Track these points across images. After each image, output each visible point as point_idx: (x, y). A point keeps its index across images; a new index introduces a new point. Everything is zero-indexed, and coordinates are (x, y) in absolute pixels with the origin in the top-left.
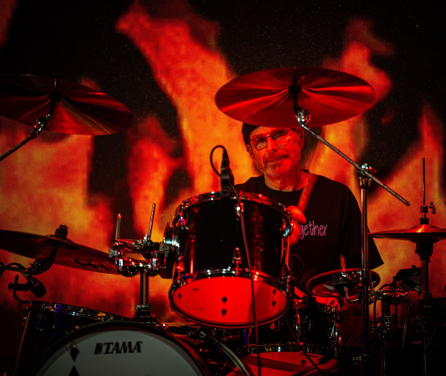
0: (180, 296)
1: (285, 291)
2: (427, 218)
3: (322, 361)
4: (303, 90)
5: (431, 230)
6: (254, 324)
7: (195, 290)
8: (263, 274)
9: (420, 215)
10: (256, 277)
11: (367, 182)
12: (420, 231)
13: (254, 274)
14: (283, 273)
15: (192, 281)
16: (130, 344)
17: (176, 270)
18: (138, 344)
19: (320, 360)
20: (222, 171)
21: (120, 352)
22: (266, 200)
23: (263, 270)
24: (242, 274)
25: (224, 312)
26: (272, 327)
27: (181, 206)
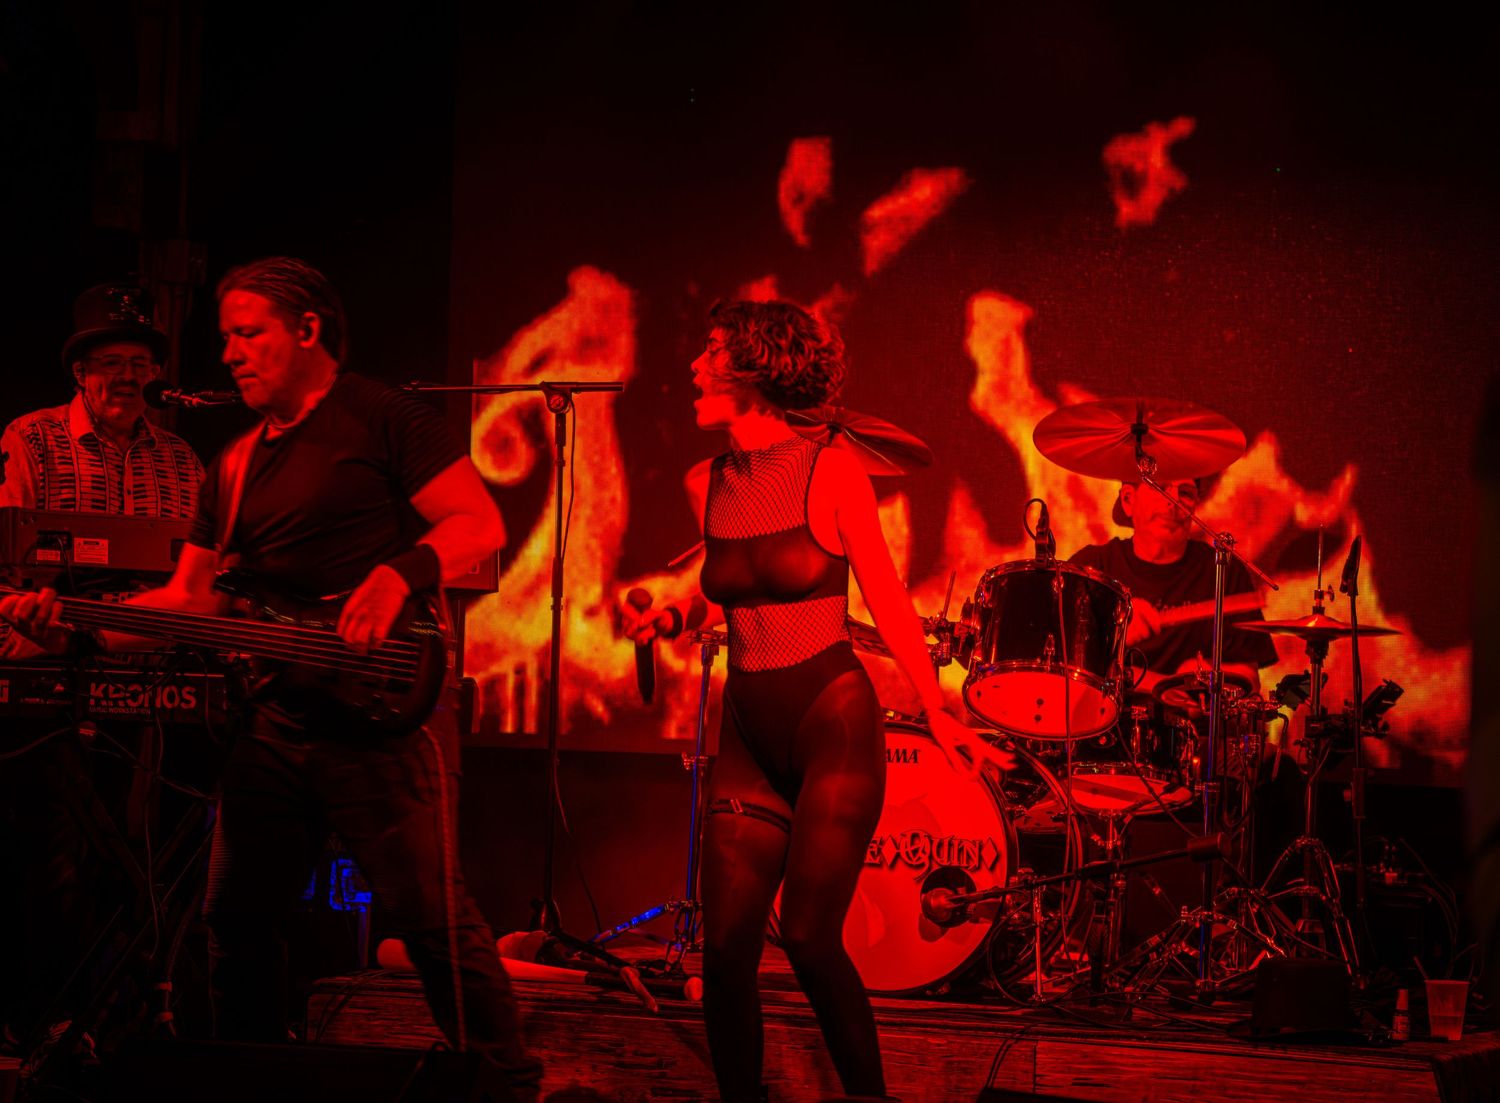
0: (979, 694)
1: (1114, 695)
2: (1323, 605)
3: (1168, 790)
4: (1150, 431)
5: (1327, 625)
6: (1067, 737)
7: (996, 687)
8: (1085, 671)
9: (1314, 603)
10: (1076, 675)
11: (1224, 555)
12: (1311, 624)
13: (1073, 671)
14: (1112, 670)
15: (992, 675)
16: (904, 752)
17: (973, 659)
18: (915, 752)
19: (1165, 788)
20: (1038, 533)
21: (892, 761)
22: (1095, 574)
23: (1087, 667)
24: (1055, 670)
25: (1038, 718)
26: (1103, 741)
27: (984, 577)
